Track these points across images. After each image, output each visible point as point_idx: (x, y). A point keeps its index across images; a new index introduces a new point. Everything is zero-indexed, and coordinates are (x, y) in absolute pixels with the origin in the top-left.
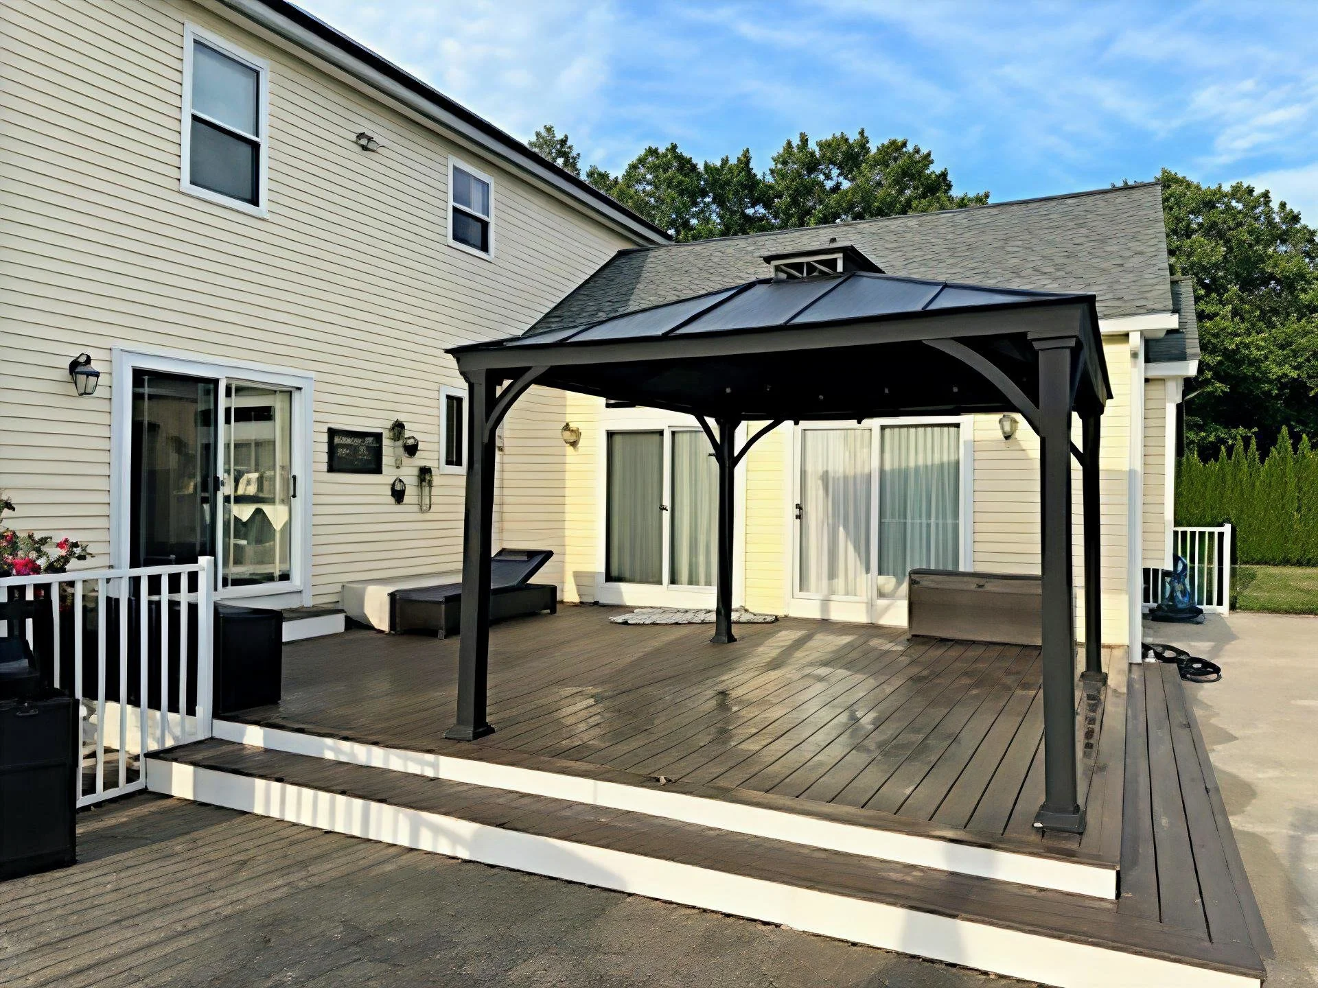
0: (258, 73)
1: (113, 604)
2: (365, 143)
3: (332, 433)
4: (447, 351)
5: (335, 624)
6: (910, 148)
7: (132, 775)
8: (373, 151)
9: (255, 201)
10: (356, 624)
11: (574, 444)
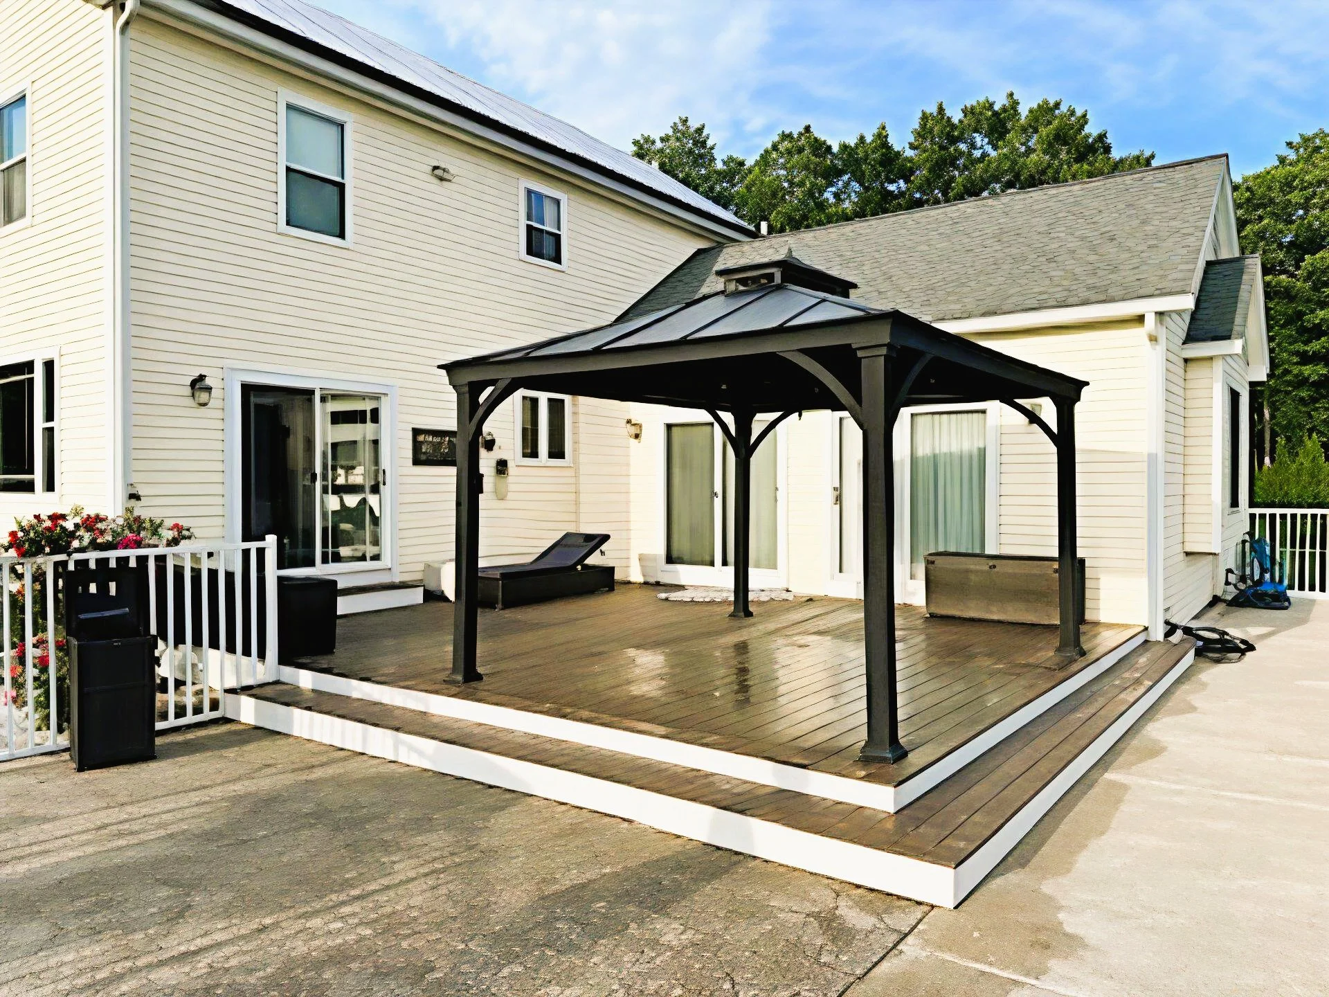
0: (342, 126)
1: (230, 576)
2: (441, 176)
3: (416, 432)
4: (440, 367)
5: (417, 597)
6: (1064, 108)
7: (215, 705)
8: (450, 181)
9: (342, 235)
10: (434, 596)
11: (637, 436)
